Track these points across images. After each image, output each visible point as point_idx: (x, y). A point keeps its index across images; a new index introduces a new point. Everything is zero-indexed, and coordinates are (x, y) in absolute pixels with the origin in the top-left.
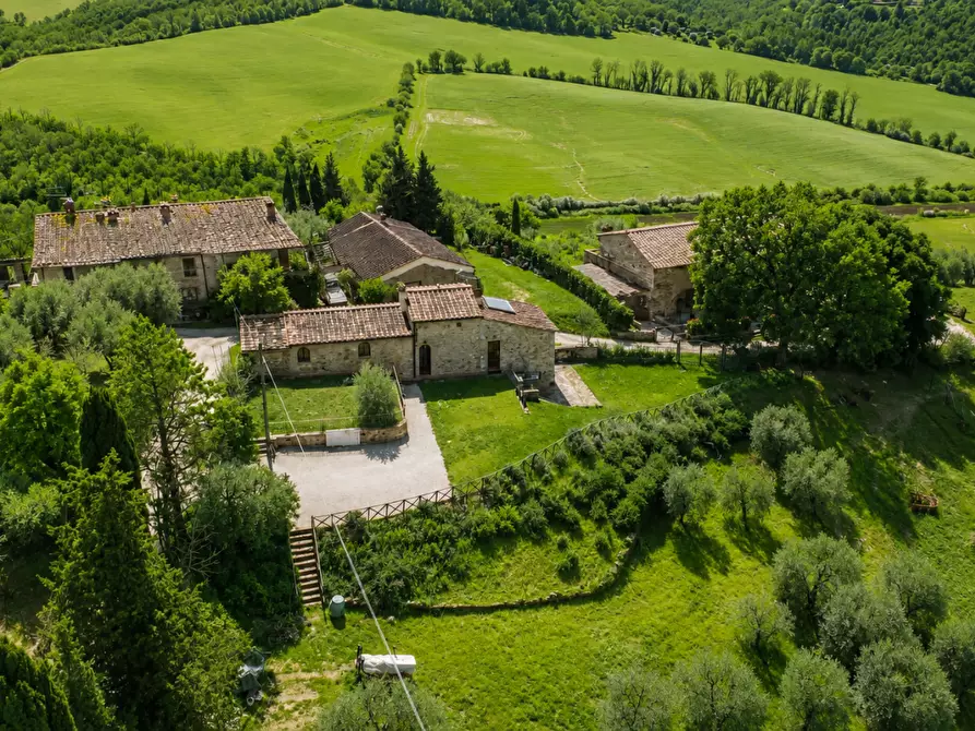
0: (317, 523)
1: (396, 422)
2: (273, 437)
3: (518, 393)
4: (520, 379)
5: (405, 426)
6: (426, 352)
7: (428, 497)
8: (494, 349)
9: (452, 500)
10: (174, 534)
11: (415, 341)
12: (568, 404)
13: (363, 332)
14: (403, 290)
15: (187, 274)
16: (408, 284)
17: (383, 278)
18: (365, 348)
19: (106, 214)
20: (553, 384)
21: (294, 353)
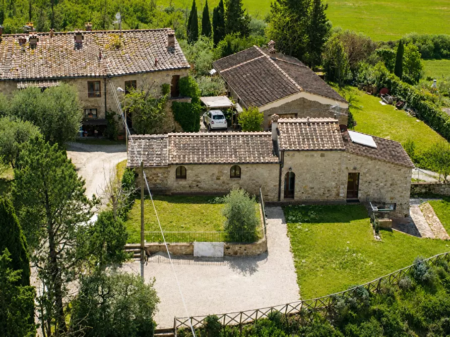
0: (178, 323)
1: (258, 239)
2: (146, 244)
3: (372, 221)
4: (375, 209)
5: (265, 243)
6: (291, 179)
7: (278, 309)
8: (354, 180)
9: (301, 313)
10: (55, 323)
11: (281, 168)
12: (419, 235)
13: (236, 157)
14: (276, 121)
15: (90, 95)
16: (281, 116)
17: (262, 109)
18: (236, 171)
19: (27, 38)
20: (407, 216)
21: (173, 171)
